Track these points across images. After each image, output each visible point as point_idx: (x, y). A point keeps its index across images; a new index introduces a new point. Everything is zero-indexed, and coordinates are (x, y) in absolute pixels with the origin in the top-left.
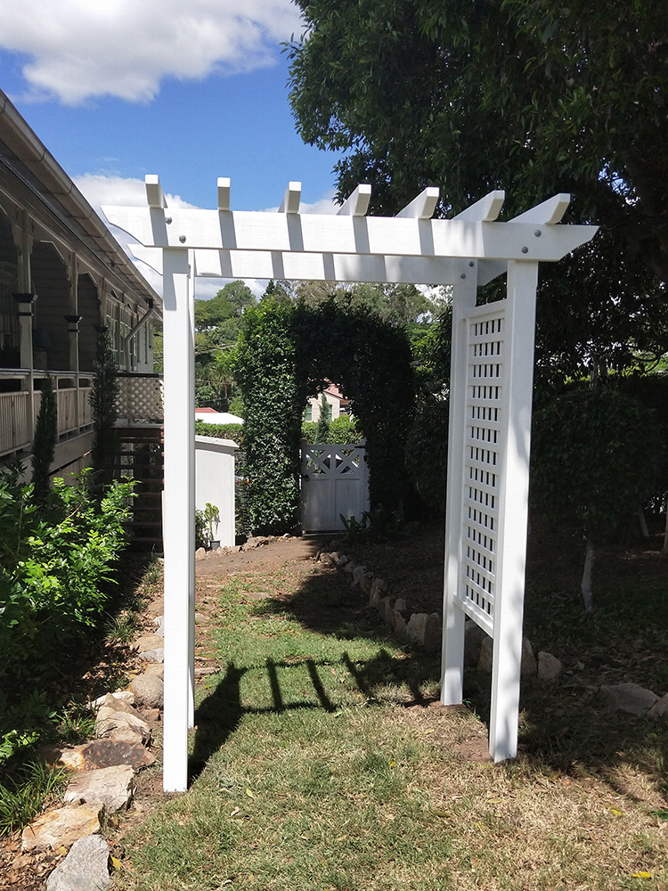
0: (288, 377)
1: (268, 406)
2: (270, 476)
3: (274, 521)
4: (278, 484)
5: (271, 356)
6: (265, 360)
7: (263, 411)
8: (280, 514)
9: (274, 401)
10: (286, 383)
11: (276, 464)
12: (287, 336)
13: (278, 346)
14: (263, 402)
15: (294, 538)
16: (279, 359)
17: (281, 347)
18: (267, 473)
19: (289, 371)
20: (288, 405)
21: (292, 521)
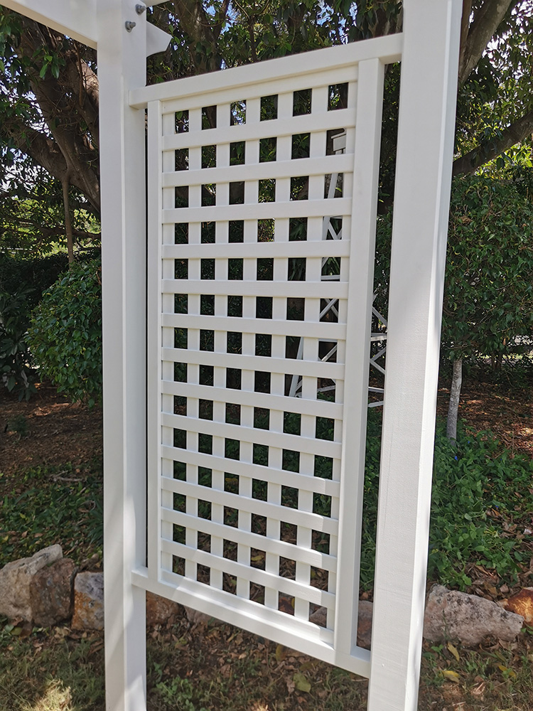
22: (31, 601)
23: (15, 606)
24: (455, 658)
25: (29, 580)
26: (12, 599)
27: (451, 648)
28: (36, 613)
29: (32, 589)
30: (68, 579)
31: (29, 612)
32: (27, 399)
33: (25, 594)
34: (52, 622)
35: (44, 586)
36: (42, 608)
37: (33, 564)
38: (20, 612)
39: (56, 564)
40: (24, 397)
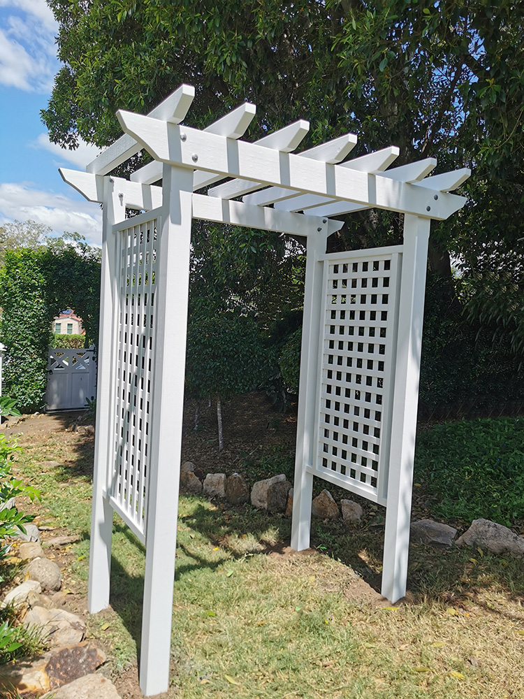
0: (41, 301)
1: (25, 321)
2: (24, 371)
3: (28, 404)
4: (31, 376)
5: (28, 285)
6: (23, 288)
7: (21, 324)
8: (32, 398)
9: (29, 317)
10: (38, 305)
11: (30, 363)
12: (40, 272)
13: (33, 279)
14: (21, 318)
15: (43, 415)
16: (34, 288)
17: (35, 279)
18: (23, 369)
19: (41, 297)
20: (40, 320)
21: (41, 403)
22: (267, 499)
23: (260, 501)
24: (480, 555)
25: (268, 488)
26: (259, 498)
27: (479, 550)
28: (269, 505)
29: (269, 492)
30: (286, 489)
31: (266, 505)
32: (285, 412)
33: (265, 495)
34: (276, 510)
35: (274, 491)
36: (272, 502)
37: (270, 481)
38: (262, 505)
39: (282, 483)
40: (283, 410)
